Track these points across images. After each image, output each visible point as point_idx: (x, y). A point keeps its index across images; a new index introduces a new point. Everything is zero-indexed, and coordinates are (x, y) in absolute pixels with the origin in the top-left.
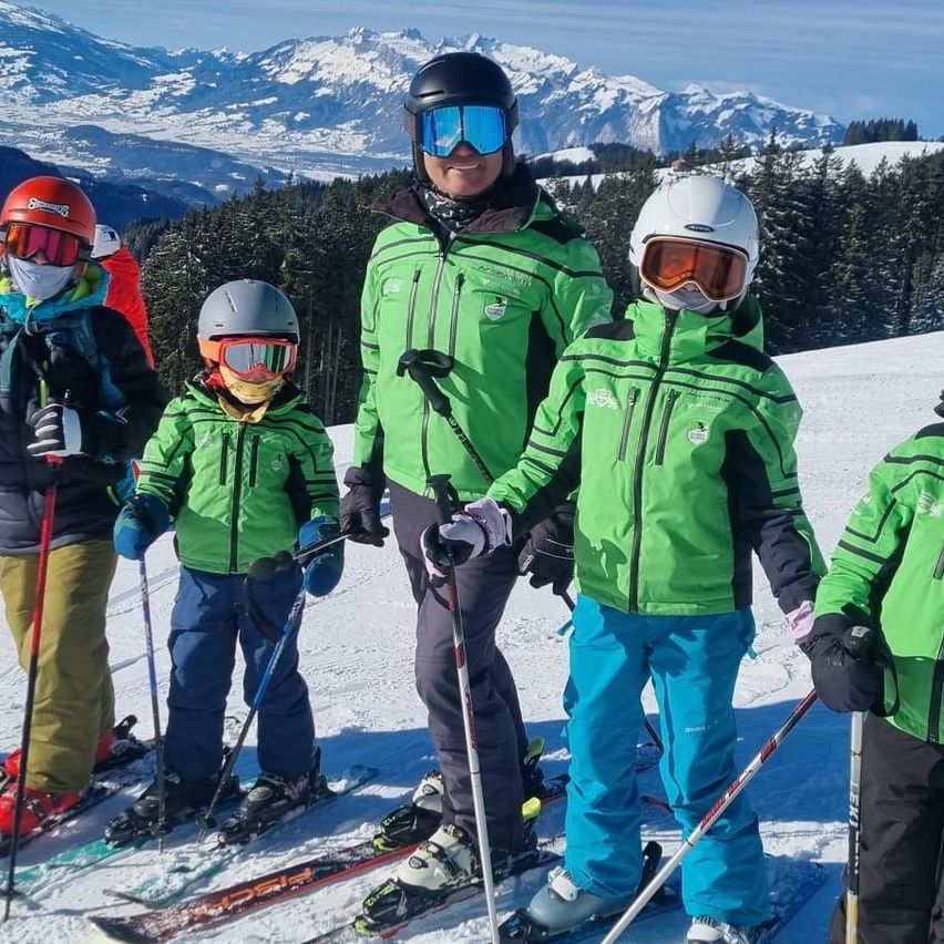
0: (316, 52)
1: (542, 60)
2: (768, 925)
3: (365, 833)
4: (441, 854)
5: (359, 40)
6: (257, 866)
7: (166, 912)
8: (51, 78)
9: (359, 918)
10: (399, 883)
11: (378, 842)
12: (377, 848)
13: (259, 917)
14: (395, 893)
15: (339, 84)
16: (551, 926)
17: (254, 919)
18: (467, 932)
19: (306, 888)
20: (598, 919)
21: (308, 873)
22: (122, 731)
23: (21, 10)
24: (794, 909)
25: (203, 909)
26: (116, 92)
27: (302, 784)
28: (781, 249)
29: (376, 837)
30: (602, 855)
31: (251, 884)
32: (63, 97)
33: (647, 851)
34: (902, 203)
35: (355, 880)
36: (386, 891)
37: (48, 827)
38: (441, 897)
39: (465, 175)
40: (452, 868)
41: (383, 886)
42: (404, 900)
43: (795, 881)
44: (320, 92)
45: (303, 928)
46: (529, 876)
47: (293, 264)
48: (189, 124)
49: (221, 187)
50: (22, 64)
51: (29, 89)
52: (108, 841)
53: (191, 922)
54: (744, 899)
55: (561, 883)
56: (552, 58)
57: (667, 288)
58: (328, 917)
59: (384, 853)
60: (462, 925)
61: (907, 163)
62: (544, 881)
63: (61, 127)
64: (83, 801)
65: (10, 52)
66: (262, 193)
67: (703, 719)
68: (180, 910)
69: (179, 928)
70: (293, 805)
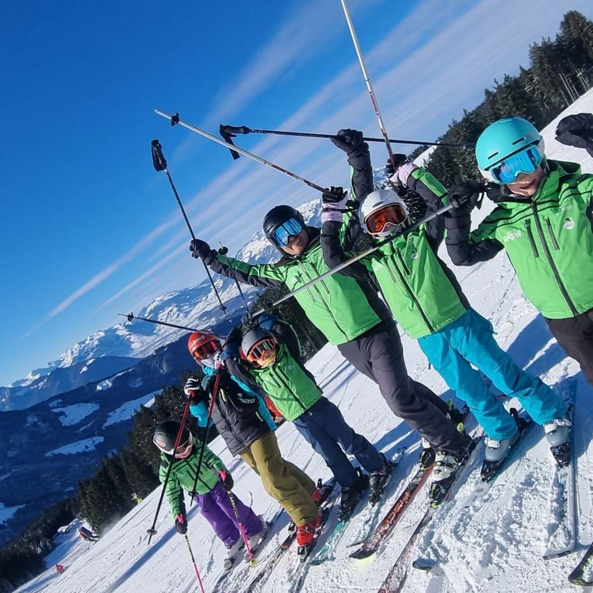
0: (248, 248)
1: (309, 205)
2: (569, 409)
3: (417, 468)
4: (442, 464)
5: (257, 237)
6: (391, 502)
7: (371, 538)
8: (185, 308)
9: (432, 503)
10: (436, 482)
11: (422, 468)
12: (423, 471)
13: (402, 520)
14: (437, 487)
15: (260, 252)
16: (498, 460)
17: (400, 522)
18: (472, 480)
19: (410, 499)
20: (512, 447)
21: (407, 494)
22: (320, 485)
23: (165, 295)
24: (574, 397)
25: (383, 529)
26: (204, 299)
27: (384, 468)
28: (414, 205)
29: (421, 467)
30: (499, 425)
31: (392, 510)
32: (191, 310)
33: (511, 413)
34: (439, 167)
35: (424, 487)
36: (434, 488)
37: (319, 533)
38: (453, 477)
39: (298, 245)
40: (450, 465)
41: (432, 487)
42: (441, 487)
43: (566, 388)
44: (257, 258)
45: (418, 514)
46: (478, 446)
47: (282, 310)
48: (228, 293)
49: (249, 303)
50: (175, 309)
51: (181, 315)
52: (341, 522)
53: (382, 536)
54: (556, 408)
55: (491, 443)
56: (312, 202)
57: (380, 231)
58: (424, 505)
59: (427, 471)
60: (469, 479)
61: (431, 156)
62: (485, 446)
63: (196, 319)
64: (323, 517)
65: (170, 308)
66: (260, 297)
67: (497, 365)
68: (375, 534)
69: (380, 541)
70: (386, 477)
